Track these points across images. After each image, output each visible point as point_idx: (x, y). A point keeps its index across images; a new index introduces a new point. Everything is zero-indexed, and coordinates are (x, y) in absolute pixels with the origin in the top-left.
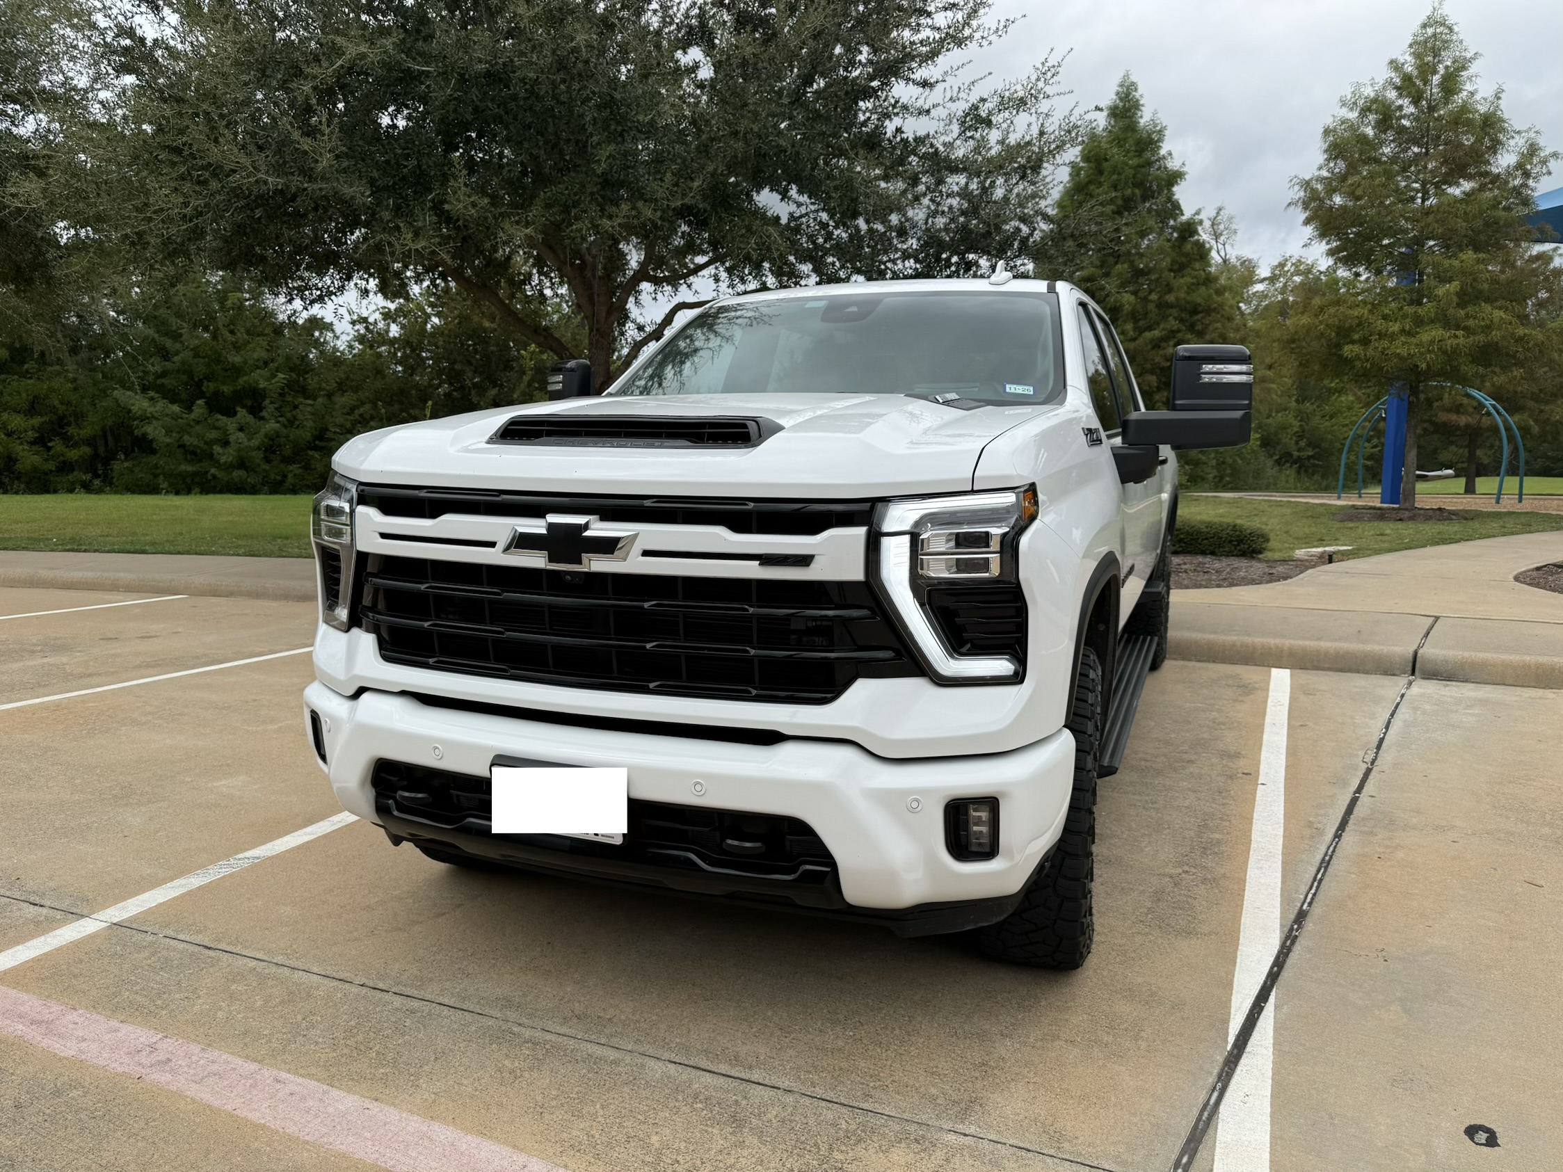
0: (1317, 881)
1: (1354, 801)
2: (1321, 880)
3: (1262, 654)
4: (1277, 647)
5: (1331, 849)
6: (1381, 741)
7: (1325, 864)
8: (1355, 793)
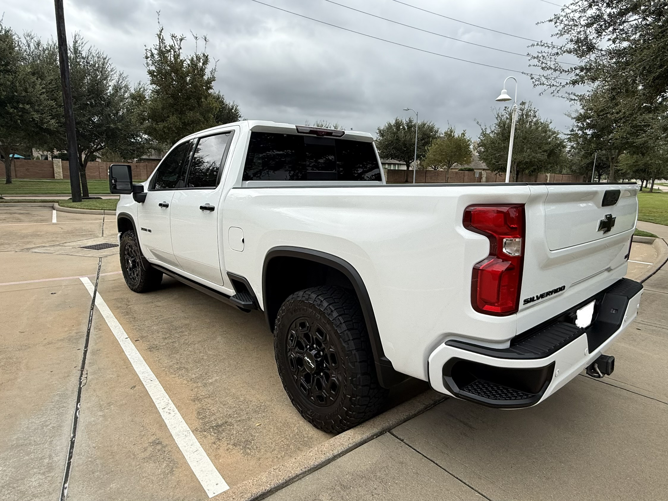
0: (91, 316)
1: (86, 346)
2: (90, 316)
5: (90, 325)
6: (78, 401)
7: (90, 321)
8: (87, 350)
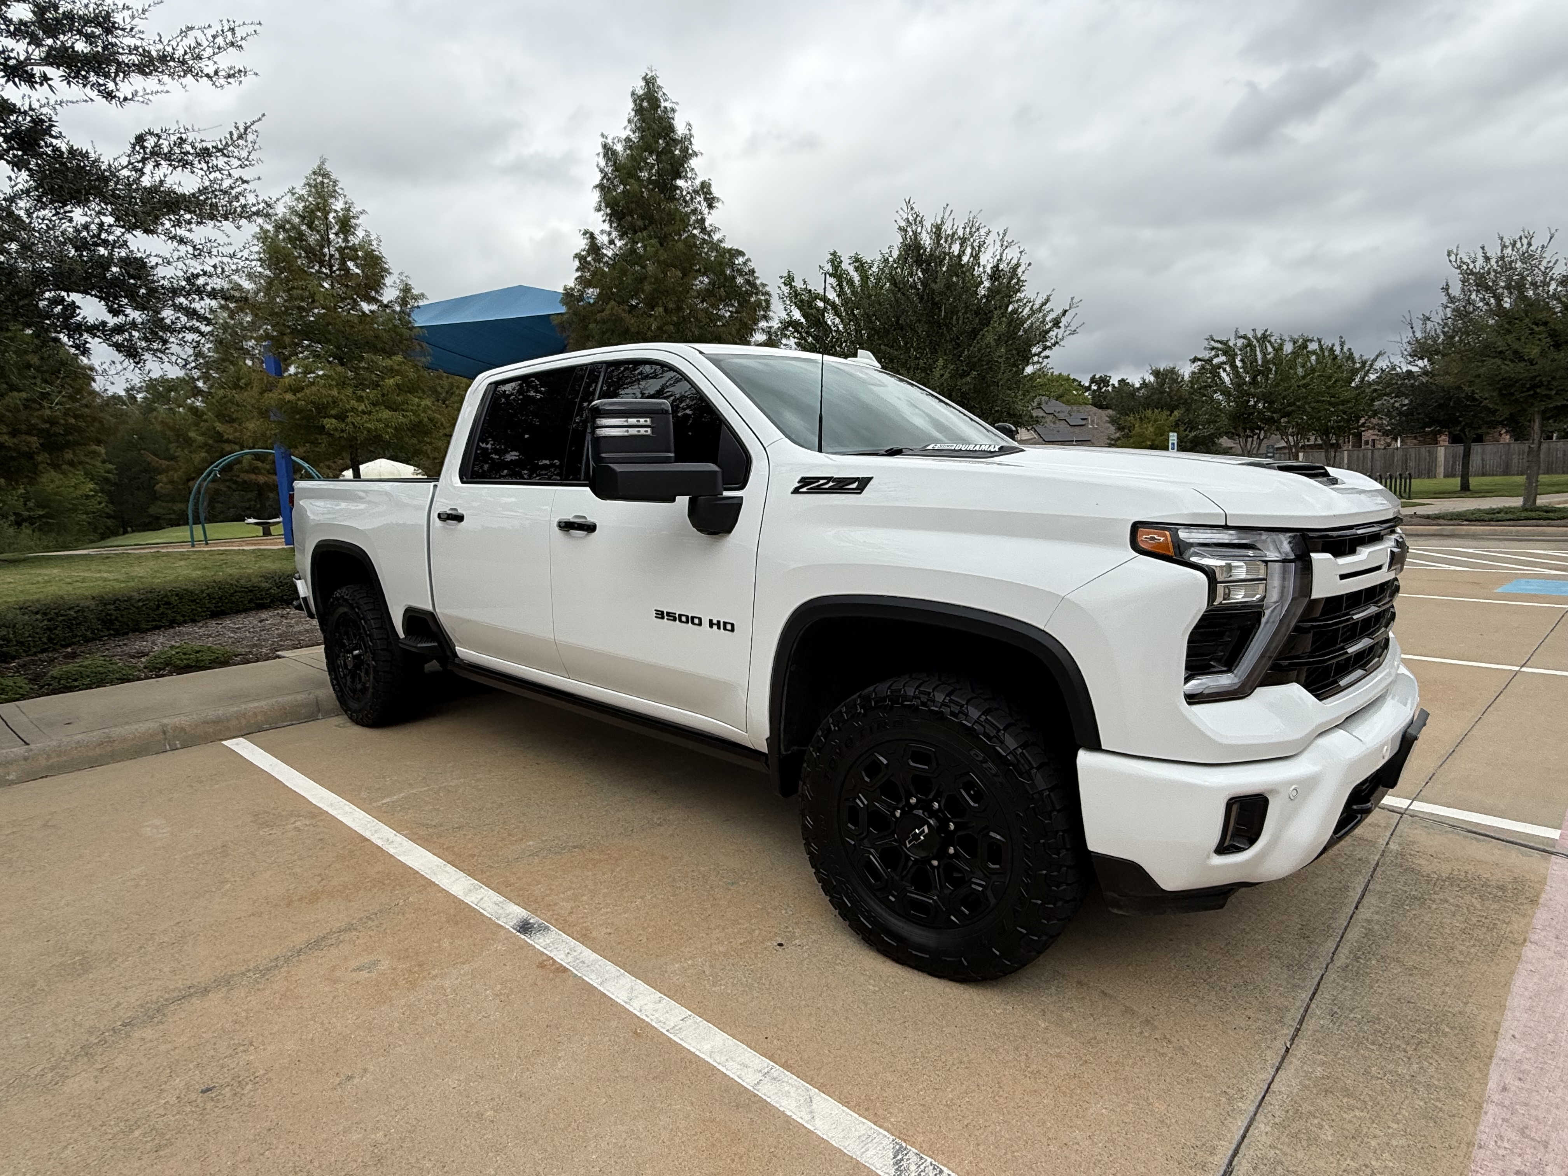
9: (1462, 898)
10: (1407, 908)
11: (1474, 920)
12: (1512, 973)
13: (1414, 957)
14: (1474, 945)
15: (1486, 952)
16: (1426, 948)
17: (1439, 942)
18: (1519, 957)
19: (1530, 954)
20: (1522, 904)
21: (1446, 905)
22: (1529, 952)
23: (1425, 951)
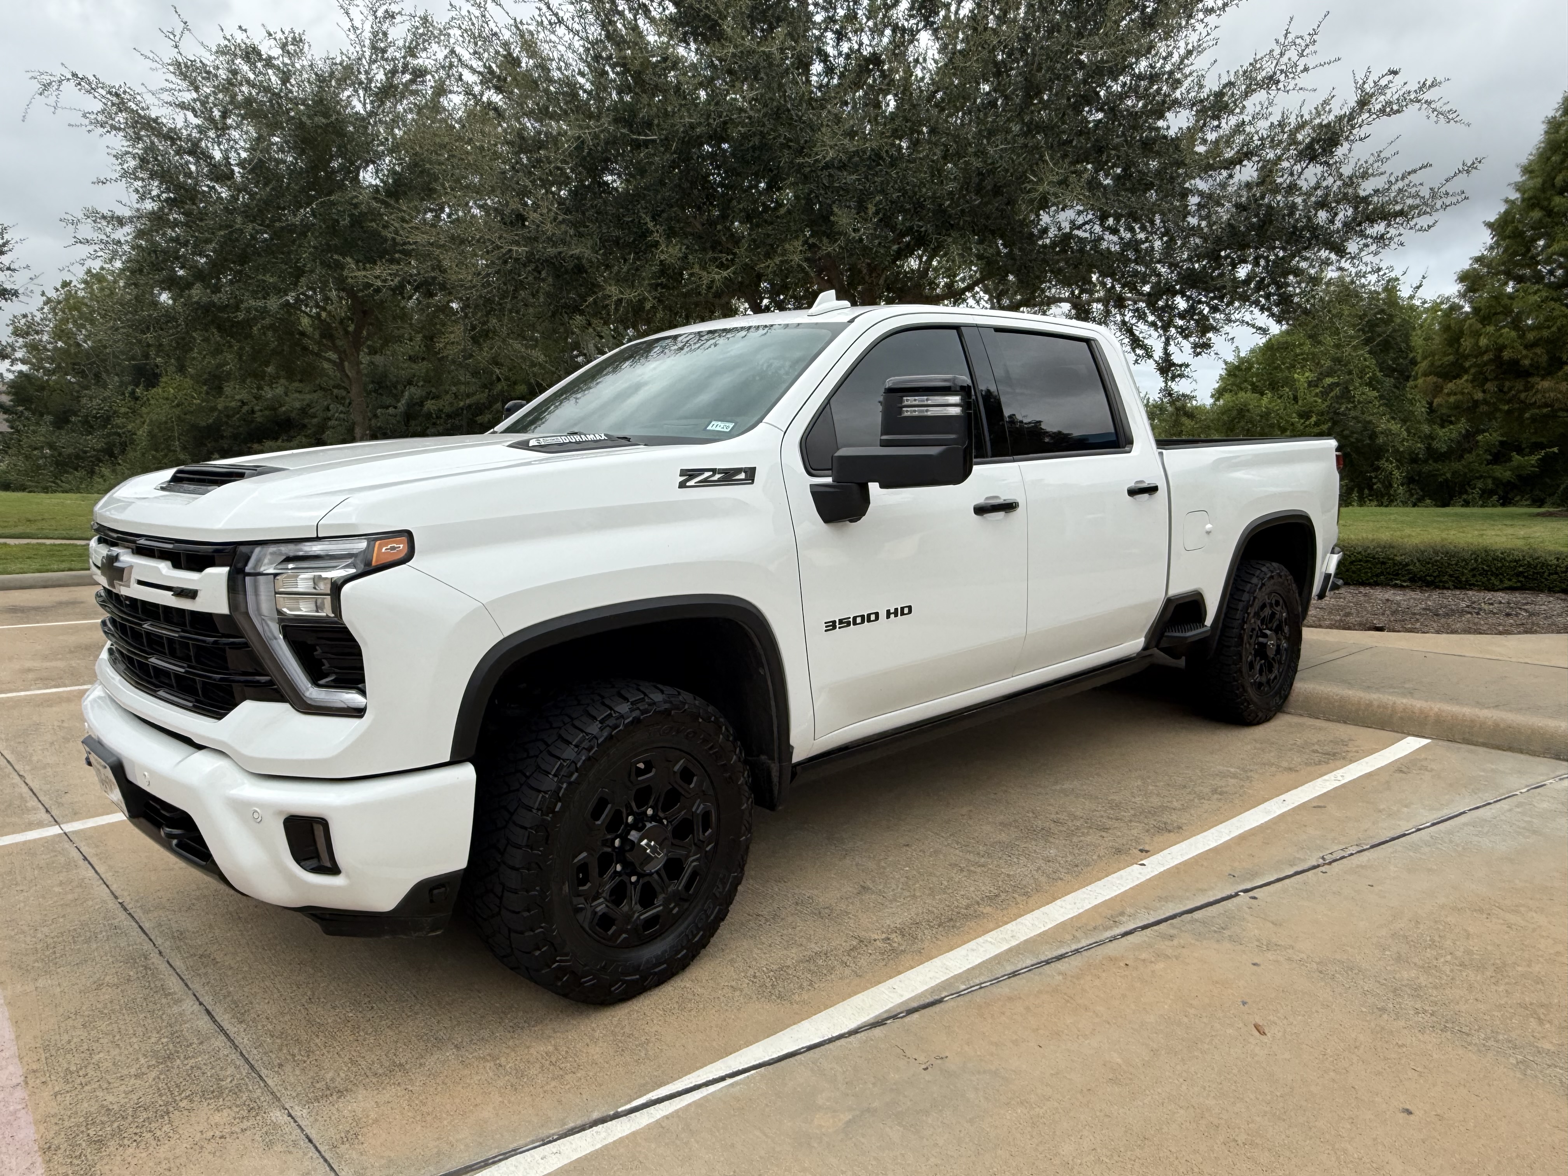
3: (1401, 718)
4: (1421, 711)
9: (126, 1093)
10: (164, 1040)
11: (91, 1073)
12: (18, 1037)
13: (107, 997)
14: (69, 1042)
15: (53, 1043)
16: (106, 1011)
17: (103, 1025)
18: (21, 1058)
19: (11, 1068)
20: (57, 1133)
21: (133, 1071)
22: (14, 1071)
23: (105, 1008)
